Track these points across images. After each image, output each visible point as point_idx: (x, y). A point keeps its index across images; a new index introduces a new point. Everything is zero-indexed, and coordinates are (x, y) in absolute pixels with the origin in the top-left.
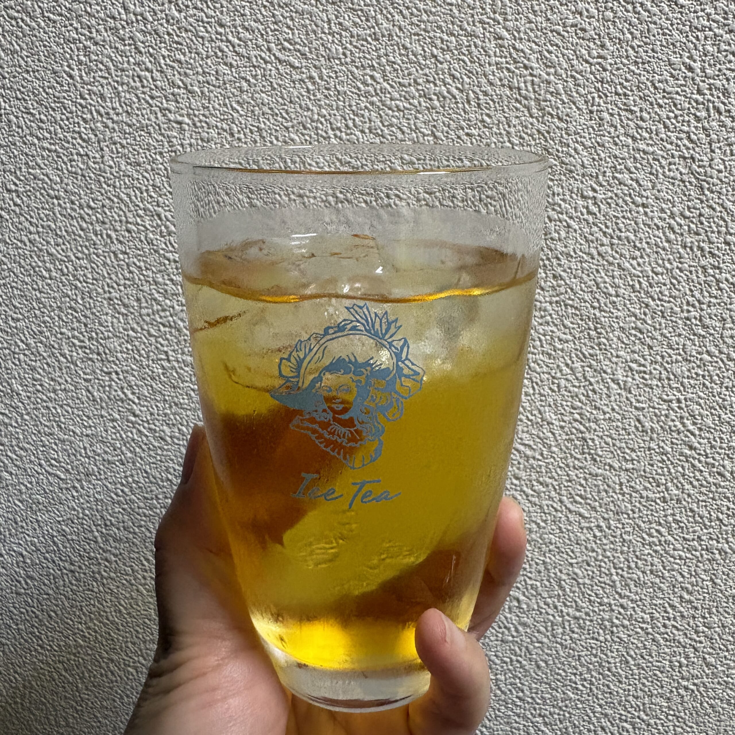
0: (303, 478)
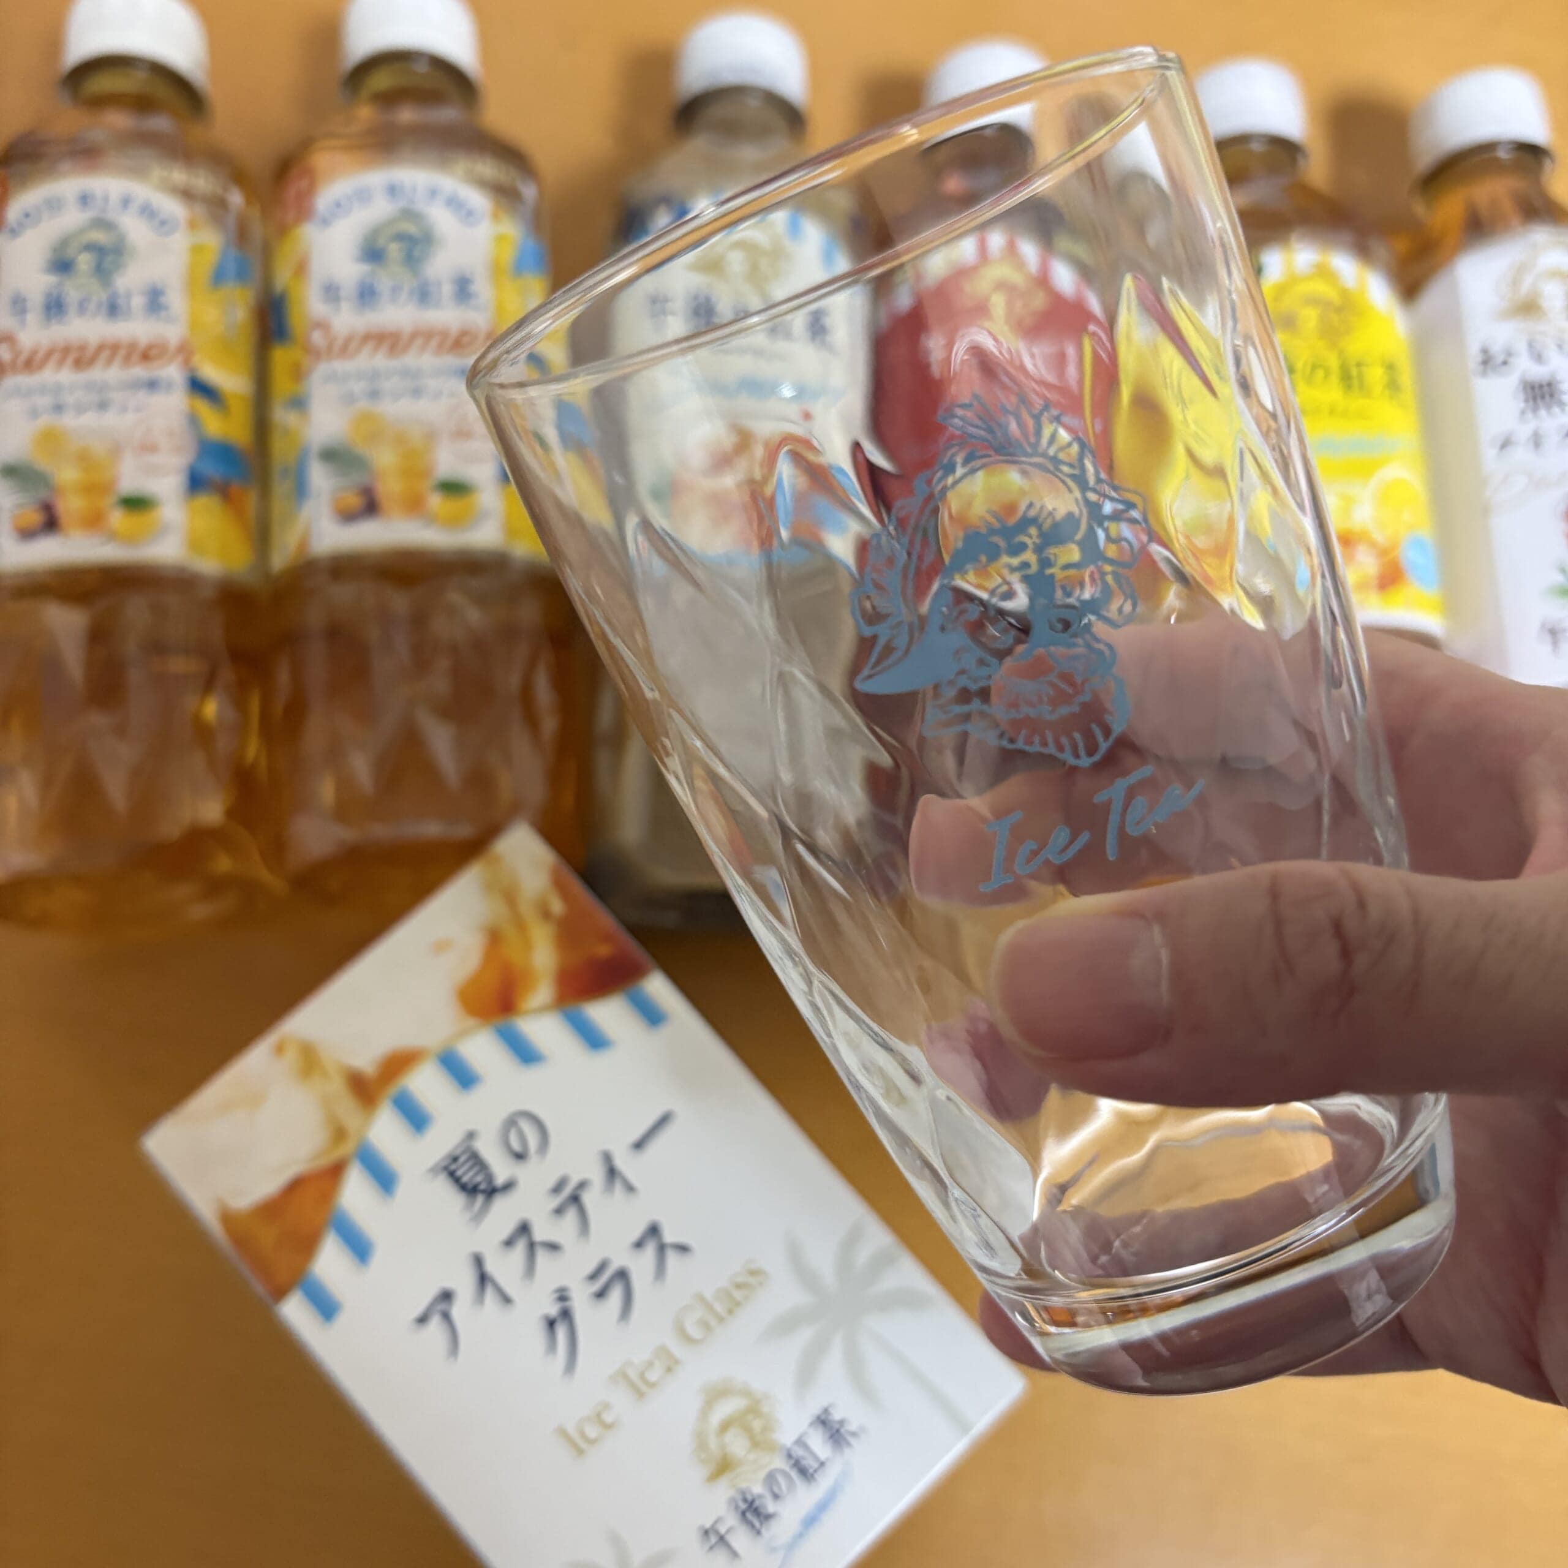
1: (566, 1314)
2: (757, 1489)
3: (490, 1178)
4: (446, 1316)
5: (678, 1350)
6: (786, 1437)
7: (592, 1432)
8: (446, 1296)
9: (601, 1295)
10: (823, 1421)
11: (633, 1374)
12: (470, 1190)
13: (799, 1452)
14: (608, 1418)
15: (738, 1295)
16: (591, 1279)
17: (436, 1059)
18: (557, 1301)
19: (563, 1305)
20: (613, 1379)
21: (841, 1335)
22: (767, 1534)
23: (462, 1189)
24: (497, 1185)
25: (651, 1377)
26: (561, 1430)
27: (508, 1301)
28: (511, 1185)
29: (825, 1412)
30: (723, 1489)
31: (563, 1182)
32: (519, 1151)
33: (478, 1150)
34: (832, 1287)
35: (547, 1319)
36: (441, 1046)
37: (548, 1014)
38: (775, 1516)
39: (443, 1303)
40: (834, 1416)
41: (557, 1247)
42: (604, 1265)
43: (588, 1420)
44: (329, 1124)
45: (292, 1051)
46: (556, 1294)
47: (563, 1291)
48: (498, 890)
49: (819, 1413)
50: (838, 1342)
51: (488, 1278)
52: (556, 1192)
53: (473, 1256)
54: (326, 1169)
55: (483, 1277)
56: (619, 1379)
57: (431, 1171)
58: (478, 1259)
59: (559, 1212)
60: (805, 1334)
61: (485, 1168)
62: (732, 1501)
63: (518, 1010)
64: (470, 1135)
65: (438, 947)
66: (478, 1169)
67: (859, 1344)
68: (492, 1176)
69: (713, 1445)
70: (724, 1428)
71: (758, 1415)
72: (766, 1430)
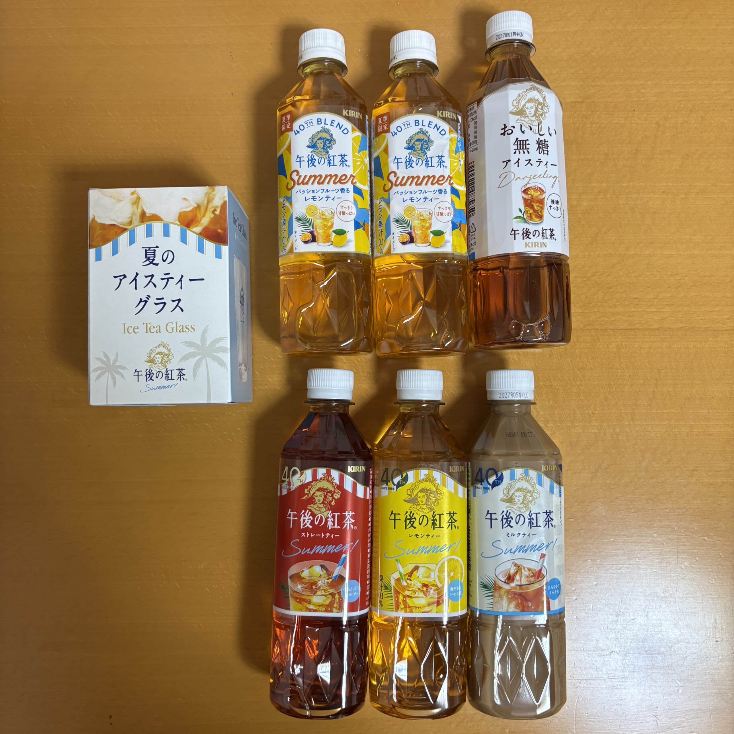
1: (146, 302)
3: (153, 260)
4: (121, 280)
5: (163, 329)
7: (131, 330)
8: (125, 276)
9: (156, 304)
10: (180, 370)
11: (149, 326)
12: (148, 259)
13: (169, 372)
14: (136, 330)
15: (185, 329)
16: (157, 299)
17: (164, 224)
18: (147, 298)
19: (147, 299)
20: (144, 323)
21: (200, 356)
22: (148, 382)
23: (146, 257)
24: (154, 262)
25: (152, 330)
26: (124, 324)
27: (136, 289)
28: (157, 265)
29: (182, 369)
30: (147, 366)
31: (169, 274)
32: (165, 259)
33: (156, 252)
34: (207, 346)
35: (141, 299)
36: (167, 222)
37: (195, 235)
38: (153, 380)
39: (122, 277)
40: (183, 372)
41: (155, 286)
42: (163, 298)
43: (132, 327)
44: (130, 219)
45: (135, 196)
46: (147, 296)
47: (149, 296)
48: (208, 197)
49: (180, 368)
50: (198, 357)
51: (136, 280)
52: (165, 274)
53: (137, 273)
54: (122, 228)
55: (135, 279)
56: (145, 324)
57: (143, 248)
58: (137, 274)
59: (162, 279)
60: (192, 350)
61: (154, 257)
62: (147, 369)
63: (190, 228)
64: (157, 247)
65: (185, 199)
66: (153, 256)
67: (202, 362)
68: (155, 260)
69: (153, 355)
70: (158, 353)
71: (168, 357)
72: (167, 362)
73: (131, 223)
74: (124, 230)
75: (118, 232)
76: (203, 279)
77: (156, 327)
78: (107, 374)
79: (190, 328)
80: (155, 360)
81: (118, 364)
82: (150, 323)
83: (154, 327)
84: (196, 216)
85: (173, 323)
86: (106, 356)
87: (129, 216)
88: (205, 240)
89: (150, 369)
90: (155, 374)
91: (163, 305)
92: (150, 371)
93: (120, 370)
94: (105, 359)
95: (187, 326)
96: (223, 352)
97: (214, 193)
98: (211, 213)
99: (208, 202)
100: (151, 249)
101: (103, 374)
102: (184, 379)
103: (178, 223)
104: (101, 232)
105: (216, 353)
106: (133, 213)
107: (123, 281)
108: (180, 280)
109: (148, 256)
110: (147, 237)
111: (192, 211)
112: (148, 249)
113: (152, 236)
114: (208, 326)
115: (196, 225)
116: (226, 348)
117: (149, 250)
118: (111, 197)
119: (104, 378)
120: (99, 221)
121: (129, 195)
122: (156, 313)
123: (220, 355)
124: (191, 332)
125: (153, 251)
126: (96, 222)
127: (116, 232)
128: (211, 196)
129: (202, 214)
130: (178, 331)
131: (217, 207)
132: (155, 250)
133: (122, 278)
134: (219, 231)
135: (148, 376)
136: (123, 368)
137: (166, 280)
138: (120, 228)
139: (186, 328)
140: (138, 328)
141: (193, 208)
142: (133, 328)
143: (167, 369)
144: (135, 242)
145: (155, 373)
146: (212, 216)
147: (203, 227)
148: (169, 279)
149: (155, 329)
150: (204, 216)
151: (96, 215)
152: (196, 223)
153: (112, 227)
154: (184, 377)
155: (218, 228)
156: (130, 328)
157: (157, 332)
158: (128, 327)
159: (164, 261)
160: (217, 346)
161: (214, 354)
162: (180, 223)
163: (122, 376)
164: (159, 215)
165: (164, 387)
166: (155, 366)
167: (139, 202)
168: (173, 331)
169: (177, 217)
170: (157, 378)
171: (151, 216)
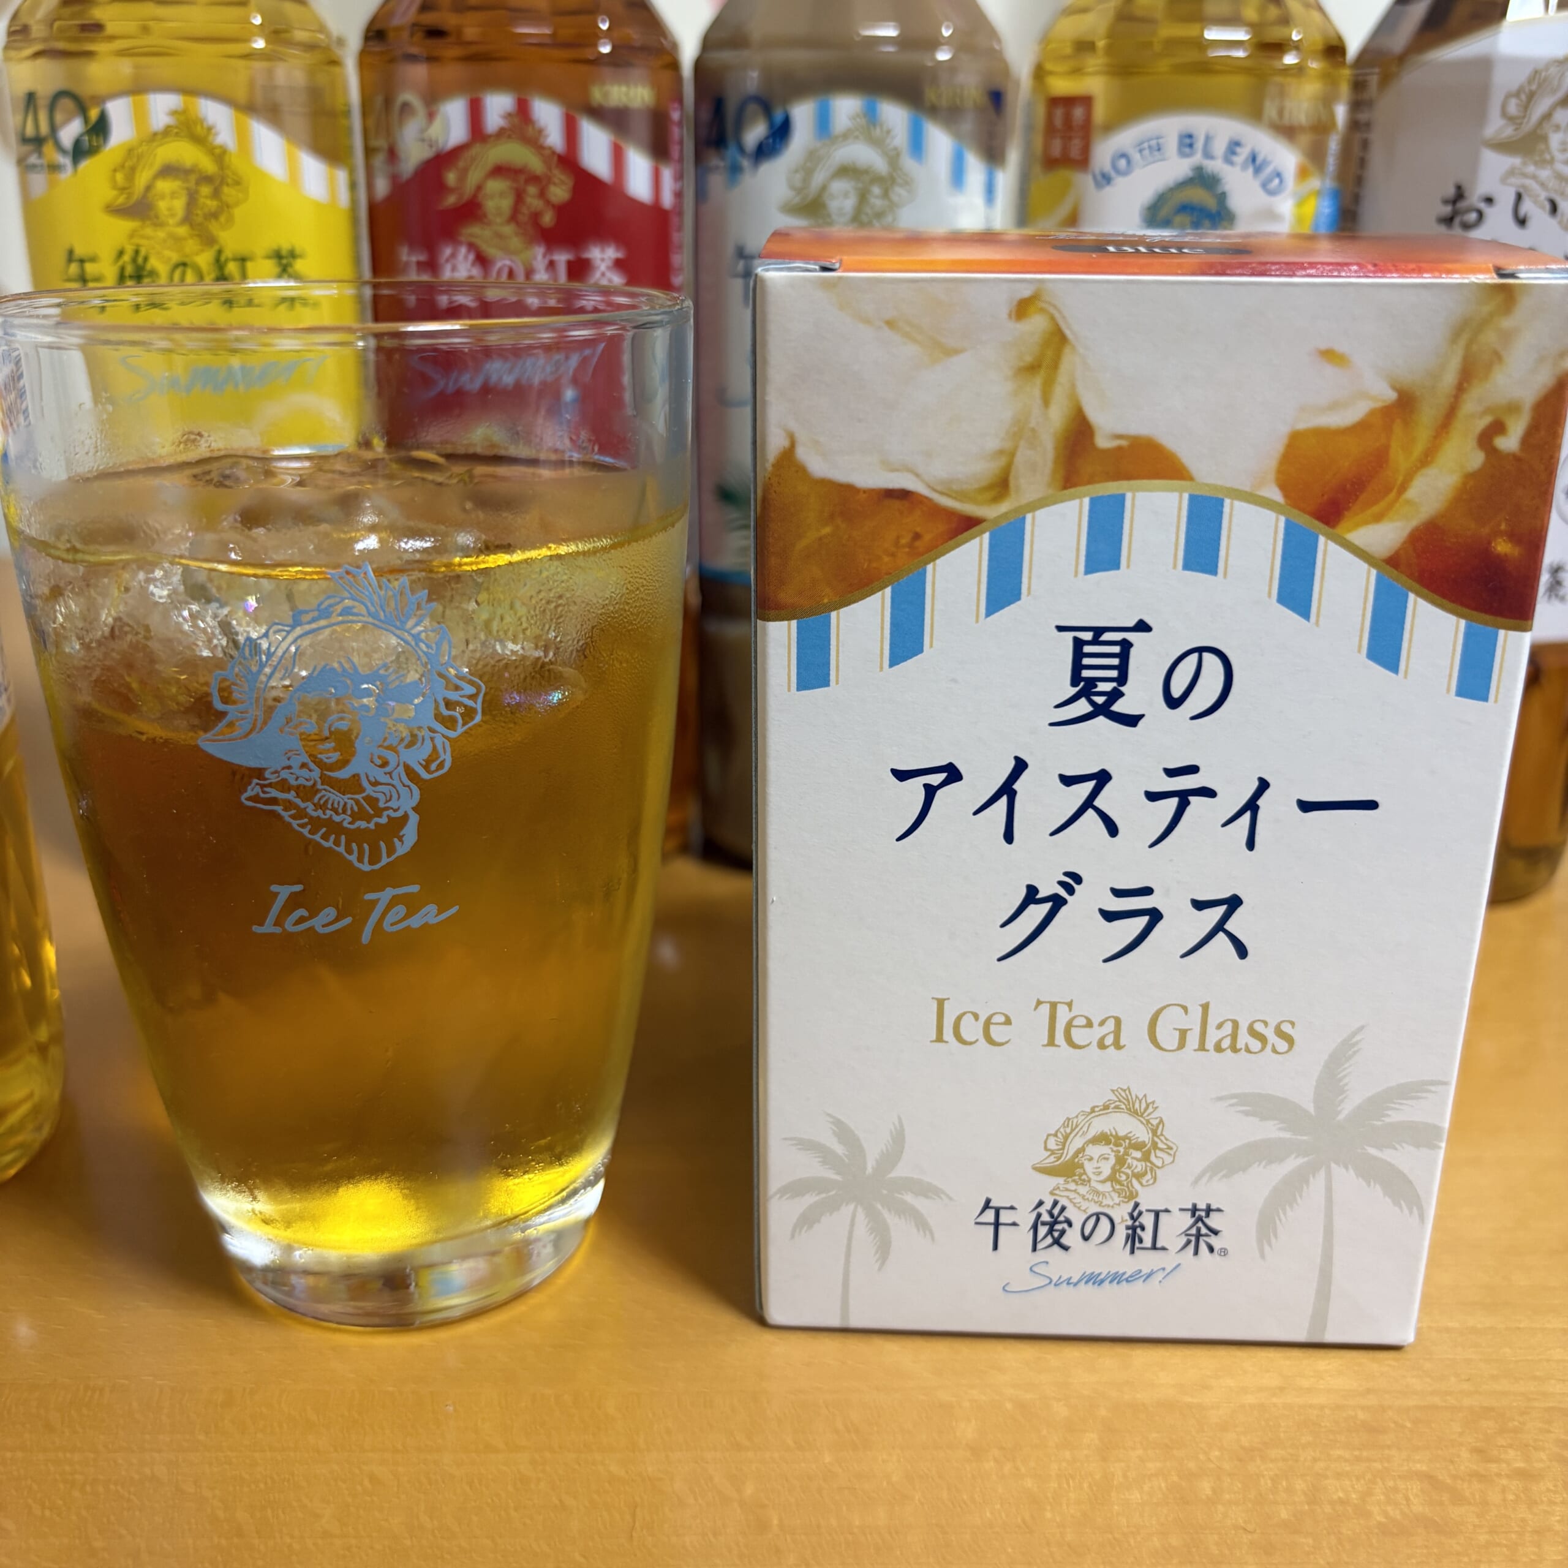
0: (276, 894)
1: (1057, 902)
2: (1076, 1216)
3: (1115, 695)
4: (930, 792)
5: (1134, 1033)
6: (1149, 1200)
7: (971, 1030)
8: (953, 774)
9: (1110, 916)
10: (1200, 1215)
11: (1063, 1015)
12: (1085, 688)
13: (1148, 1220)
14: (996, 1032)
15: (1244, 1038)
16: (1118, 893)
17: (1193, 499)
18: (1062, 884)
19: (1062, 892)
20: (1039, 1003)
21: (1301, 1161)
22: (1041, 1255)
23: (1076, 679)
24: (1118, 707)
25: (1078, 1036)
26: (941, 1003)
27: (1009, 837)
28: (1131, 721)
29: (1209, 1210)
30: (1044, 1188)
31: (1193, 769)
32: (1176, 691)
33: (1133, 651)
34: (1341, 1117)
35: (1032, 890)
36: (1215, 487)
37: (1365, 566)
38: (1066, 1248)
39: (941, 777)
40: (1214, 1221)
41: (1112, 829)
42: (1147, 891)
43: (976, 1017)
44: (1003, 461)
45: (1036, 324)
46: (1067, 874)
47: (1078, 879)
48: (1468, 347)
49: (1202, 1205)
50: (1292, 1163)
51: (1012, 795)
52: (1171, 773)
53: (1017, 759)
54: (949, 514)
55: (1007, 790)
56: (1045, 1009)
57: (1060, 629)
58: (1020, 766)
59: (1152, 796)
60: (1271, 1130)
61: (1122, 679)
62: (1041, 1203)
63: (1339, 530)
64: (1142, 627)
65: (1329, 355)
66: (1114, 674)
67: (1307, 1182)
68: (1121, 694)
69: (1077, 1143)
70: (1102, 1139)
71: (1146, 1158)
72: (1139, 1176)
73: (1001, 486)
74: (965, 525)
75: (927, 537)
76: (1372, 805)
77: (1102, 1023)
78: (847, 1210)
79: (1269, 1033)
80: (1082, 1166)
81: (901, 1171)
82: (1070, 1005)
83: (1089, 1024)
84: (1380, 458)
85: (1185, 1009)
86: (843, 1132)
87: (993, 444)
88: (1412, 596)
89: (1055, 1203)
90: (1077, 1226)
91: (1144, 921)
92: (1056, 1212)
93: (909, 1198)
94: (840, 1149)
95: (1259, 1027)
96: (1418, 1146)
97: (1506, 323)
98: (1471, 443)
99: (1467, 376)
100: (1107, 637)
101: (832, 1206)
102: (1211, 1249)
103: (1276, 495)
104: (827, 530)
105: (1380, 1148)
106: (1020, 431)
107: (940, 793)
108: (1252, 806)
109: (1086, 673)
110: (1090, 569)
111: (1361, 427)
112: (1088, 636)
113: (1116, 566)
114: (1362, 1028)
115: (1376, 509)
116: (1436, 1130)
117: (1095, 641)
118: (890, 324)
119: (836, 1222)
120: (818, 466)
121: (1003, 312)
122: (1106, 961)
123: (1403, 1158)
124: (1275, 1051)
125: (1116, 649)
126: (801, 470)
127: (917, 536)
128: (1489, 338)
129: (1419, 448)
130: (1210, 1044)
131: (1513, 408)
132: (1126, 645)
133: (936, 779)
134: (1502, 547)
135: (1043, 1230)
136: (927, 1191)
137: (1174, 802)
138: (936, 512)
139: (1252, 1032)
140: (1008, 1021)
141: (1372, 413)
142: (982, 1019)
143: (1137, 1205)
144: (1017, 597)
145: (1077, 1219)
146: (1477, 460)
147: (1414, 523)
148: (1191, 798)
149: (1097, 1032)
150: (1427, 459)
151: (801, 436)
152: (1375, 502)
153: (896, 504)
154: (1213, 1240)
155: (1497, 533)
156: (968, 1020)
157: (1102, 1045)
158: (959, 1019)
159: (1173, 703)
160: (1394, 1117)
161: (1372, 1151)
162: (1286, 496)
163: (922, 1224)
164: (1170, 441)
165: (1117, 1278)
166: (1083, 1190)
167: (1055, 365)
168: (1182, 1045)
169: (1271, 463)
170: (1086, 1238)
171: (1119, 449)
